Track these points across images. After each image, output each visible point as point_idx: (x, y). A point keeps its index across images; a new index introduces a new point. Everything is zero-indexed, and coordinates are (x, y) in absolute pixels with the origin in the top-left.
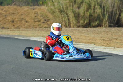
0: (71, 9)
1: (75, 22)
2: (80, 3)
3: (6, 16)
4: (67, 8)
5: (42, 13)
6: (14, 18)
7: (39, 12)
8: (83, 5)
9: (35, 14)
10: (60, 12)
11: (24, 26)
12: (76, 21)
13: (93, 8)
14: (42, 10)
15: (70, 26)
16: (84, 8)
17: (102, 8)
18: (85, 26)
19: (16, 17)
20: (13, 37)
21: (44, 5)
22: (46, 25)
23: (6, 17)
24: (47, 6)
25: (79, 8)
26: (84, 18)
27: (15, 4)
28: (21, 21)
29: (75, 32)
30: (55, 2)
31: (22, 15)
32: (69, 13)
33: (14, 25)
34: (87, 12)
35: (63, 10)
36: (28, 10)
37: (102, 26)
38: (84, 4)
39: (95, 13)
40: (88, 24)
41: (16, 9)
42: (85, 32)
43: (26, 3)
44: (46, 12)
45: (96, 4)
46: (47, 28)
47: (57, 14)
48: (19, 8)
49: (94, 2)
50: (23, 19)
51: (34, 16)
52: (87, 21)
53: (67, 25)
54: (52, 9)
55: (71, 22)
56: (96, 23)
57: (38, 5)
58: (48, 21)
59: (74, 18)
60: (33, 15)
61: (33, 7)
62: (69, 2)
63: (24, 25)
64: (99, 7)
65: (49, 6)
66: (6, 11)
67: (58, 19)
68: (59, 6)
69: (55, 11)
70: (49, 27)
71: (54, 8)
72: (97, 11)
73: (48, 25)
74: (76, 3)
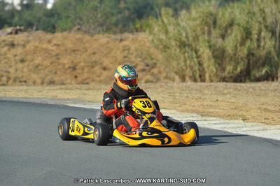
0: (205, 40)
1: (215, 70)
2: (226, 26)
3: (57, 55)
4: (196, 38)
5: (140, 48)
6: (75, 62)
7: (133, 47)
8: (232, 30)
9: (124, 50)
10: (180, 47)
11: (98, 79)
12: (217, 66)
13: (256, 36)
14: (140, 41)
15: (203, 78)
16: (235, 36)
17: (276, 37)
18: (238, 79)
19: (81, 59)
20: (63, 103)
21: (144, 31)
22: (148, 77)
23: (58, 59)
24: (151, 33)
25: (223, 37)
26: (235, 59)
27: (79, 29)
28: (93, 67)
29: (206, 92)
30: (170, 24)
31: (94, 53)
32: (201, 50)
33: (76, 77)
34: (242, 48)
35: (186, 42)
36: (108, 43)
37: (275, 79)
38: (235, 28)
39: (261, 48)
40: (245, 73)
41: (81, 40)
42: (229, 93)
43: (104, 27)
44: (149, 47)
45: (263, 28)
46: (152, 82)
47: (173, 51)
48: (87, 37)
49: (257, 24)
50: (96, 62)
51: (122, 55)
52: (242, 68)
53: (197, 76)
54: (161, 40)
55: (206, 69)
56: (262, 71)
57: (132, 32)
58: (153, 67)
59: (212, 61)
60: (118, 53)
61: (118, 36)
62: (202, 24)
63: (99, 76)
64: (270, 35)
65: (155, 34)
66: (58, 45)
67: (175, 63)
68: (178, 34)
69: (168, 45)
70: (156, 82)
71: (167, 38)
72: (264, 45)
73: (154, 76)
74: (218, 27)
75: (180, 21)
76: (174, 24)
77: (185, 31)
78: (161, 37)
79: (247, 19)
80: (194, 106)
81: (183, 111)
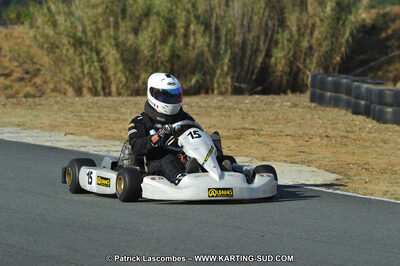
0: (110, 37)
1: (124, 80)
2: (140, 16)
4: (97, 33)
5: (16, 48)
7: (6, 47)
8: (148, 21)
10: (74, 45)
12: (127, 73)
13: (182, 30)
14: (18, 37)
15: (107, 90)
16: (153, 31)
17: (210, 31)
21: (23, 23)
22: (29, 89)
24: (32, 27)
25: (136, 31)
26: (152, 63)
29: (124, 110)
30: (59, 13)
32: (105, 50)
34: (163, 47)
35: (84, 39)
37: (210, 91)
38: (153, 18)
39: (190, 48)
44: (29, 46)
45: (193, 18)
46: (34, 96)
47: (64, 51)
49: (184, 13)
53: (99, 88)
54: (47, 37)
55: (112, 78)
56: (191, 81)
57: (4, 24)
58: (35, 76)
59: (120, 66)
62: (105, 13)
64: (202, 28)
65: (38, 28)
67: (67, 70)
68: (71, 27)
69: (58, 44)
70: (40, 96)
71: (55, 33)
72: (195, 43)
73: (37, 87)
74: (128, 16)
75: (73, 8)
76: (65, 13)
77: (82, 23)
78: (47, 31)
79: (169, 6)
80: (112, 130)
81: (99, 138)
